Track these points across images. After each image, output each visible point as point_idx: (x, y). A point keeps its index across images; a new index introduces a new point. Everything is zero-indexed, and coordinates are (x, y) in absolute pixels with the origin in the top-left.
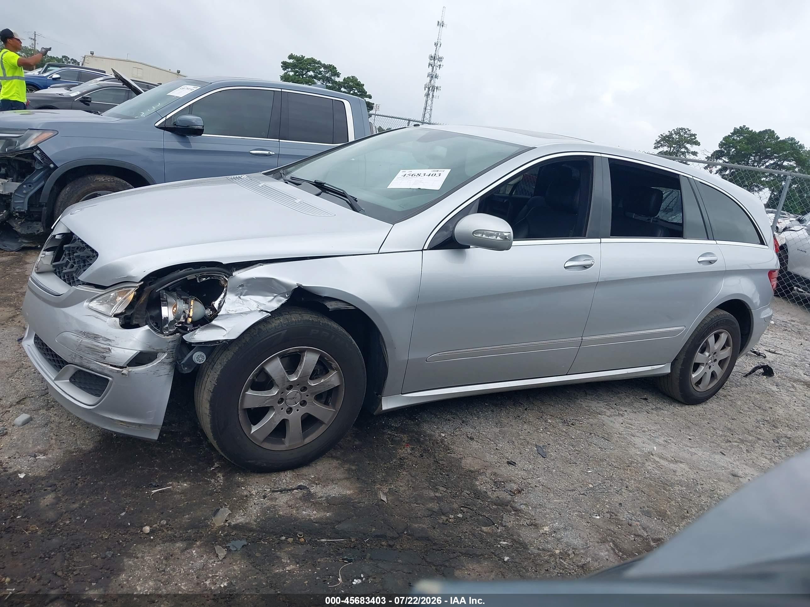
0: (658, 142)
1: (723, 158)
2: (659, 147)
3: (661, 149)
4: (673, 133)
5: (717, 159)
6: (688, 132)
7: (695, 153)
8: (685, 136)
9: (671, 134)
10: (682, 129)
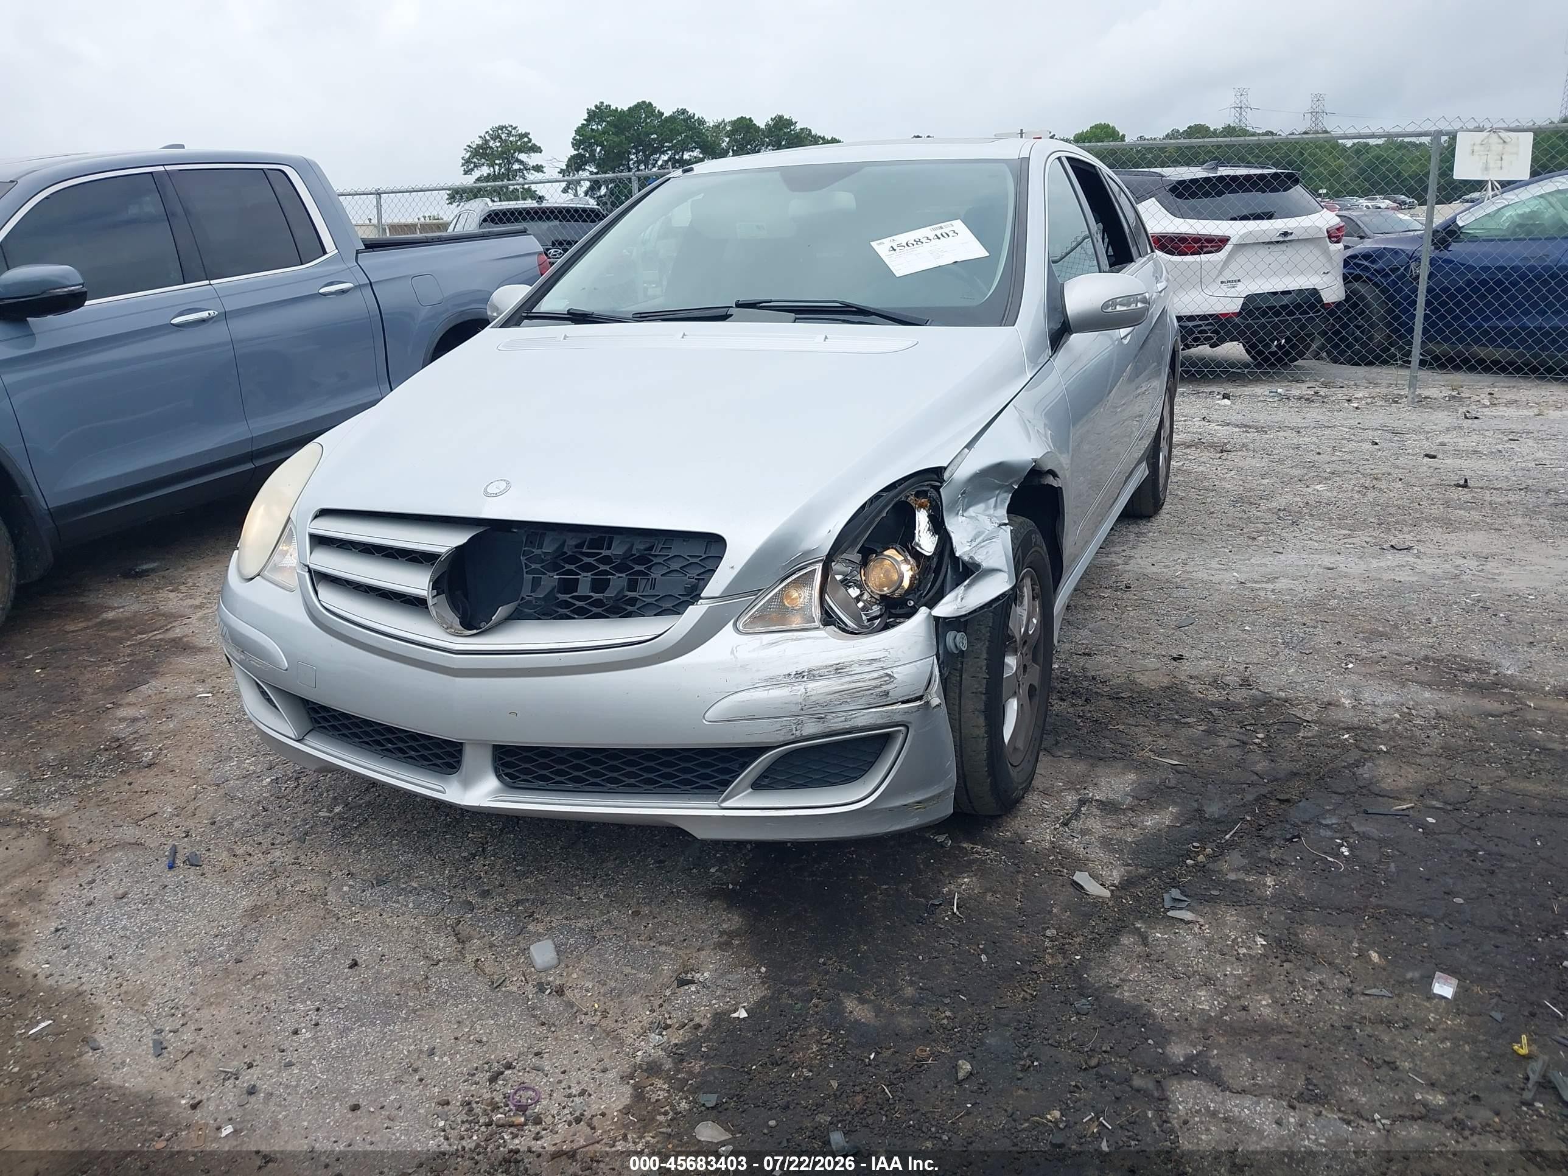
0: (468, 161)
1: (587, 167)
2: (472, 170)
3: (477, 174)
4: (488, 138)
5: (578, 172)
6: (513, 132)
7: (538, 169)
8: (511, 139)
9: (487, 141)
10: (501, 128)
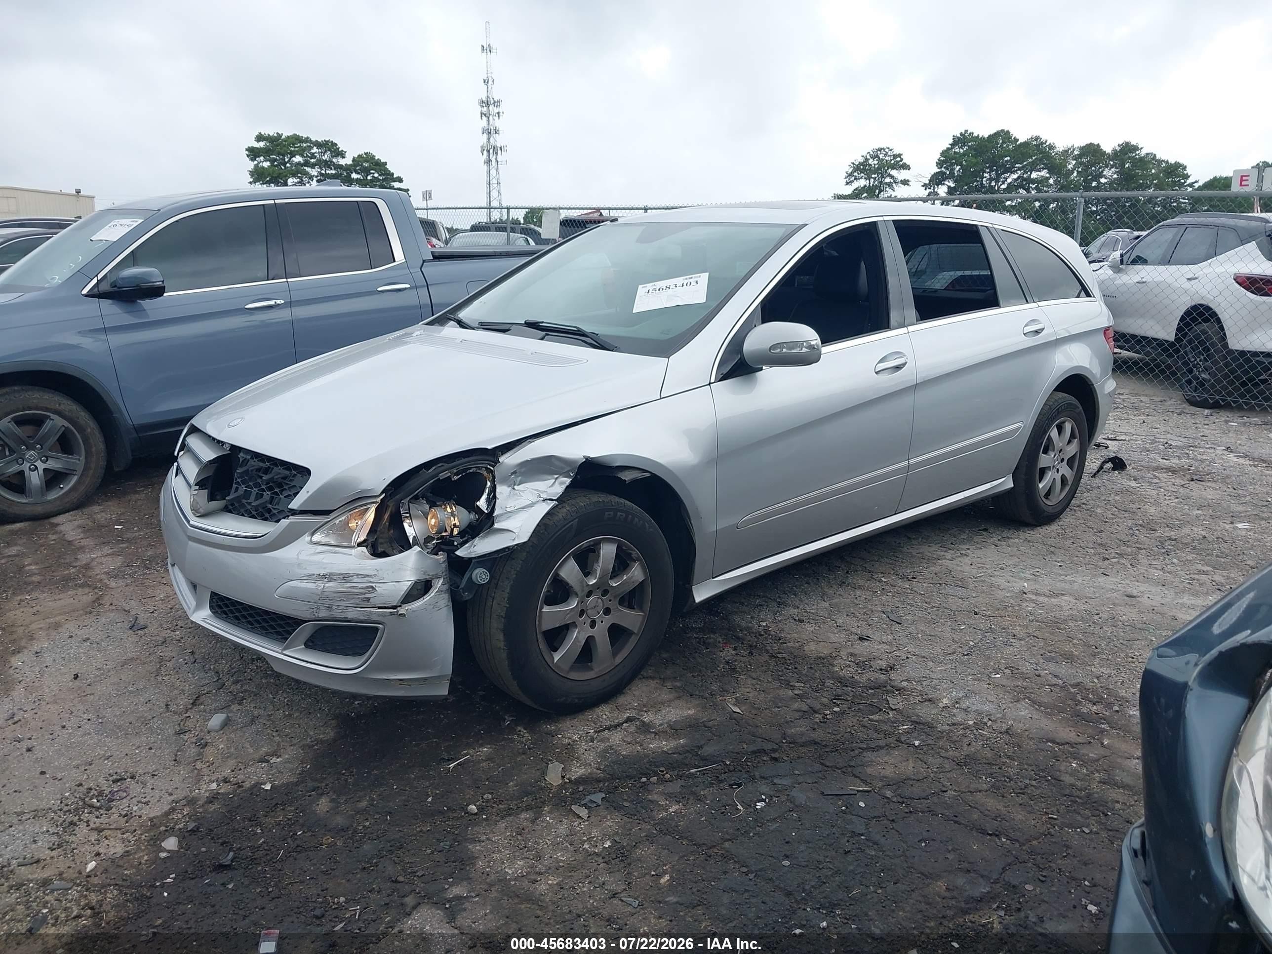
0: (850, 175)
1: (946, 182)
2: (853, 181)
3: (856, 185)
4: (868, 157)
5: (938, 186)
6: (890, 153)
7: (905, 182)
8: (887, 158)
9: (867, 160)
10: (880, 150)
